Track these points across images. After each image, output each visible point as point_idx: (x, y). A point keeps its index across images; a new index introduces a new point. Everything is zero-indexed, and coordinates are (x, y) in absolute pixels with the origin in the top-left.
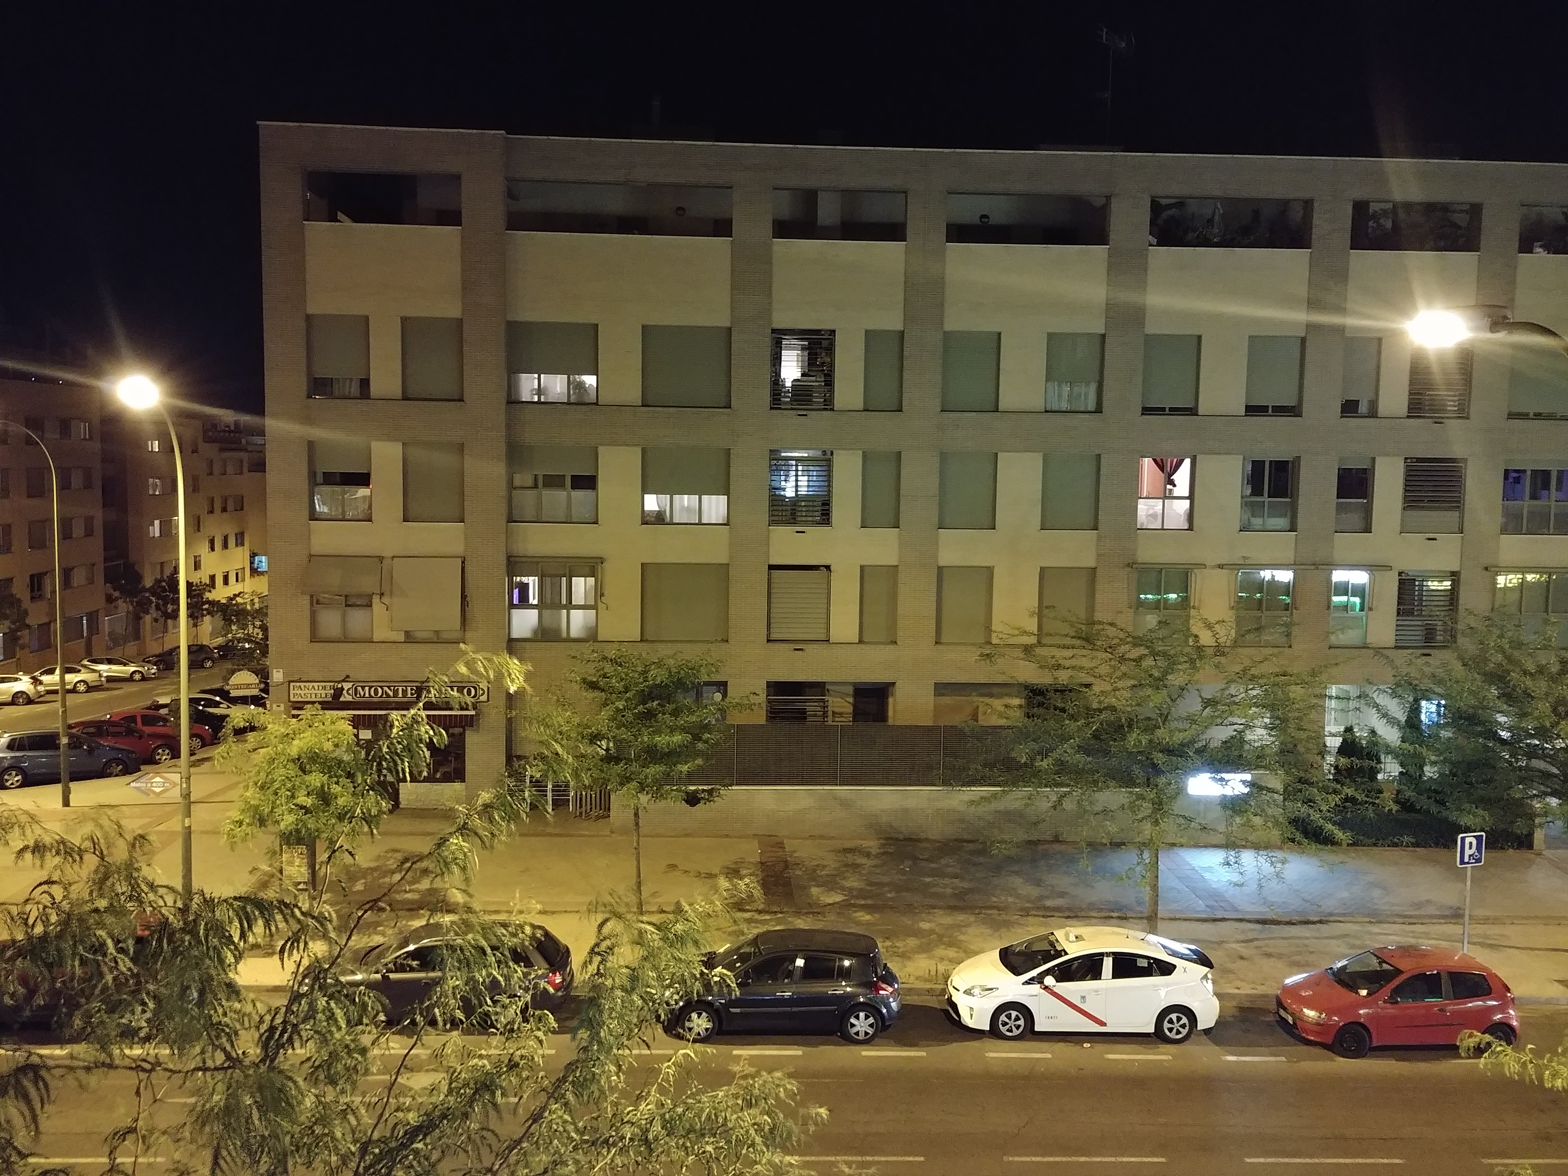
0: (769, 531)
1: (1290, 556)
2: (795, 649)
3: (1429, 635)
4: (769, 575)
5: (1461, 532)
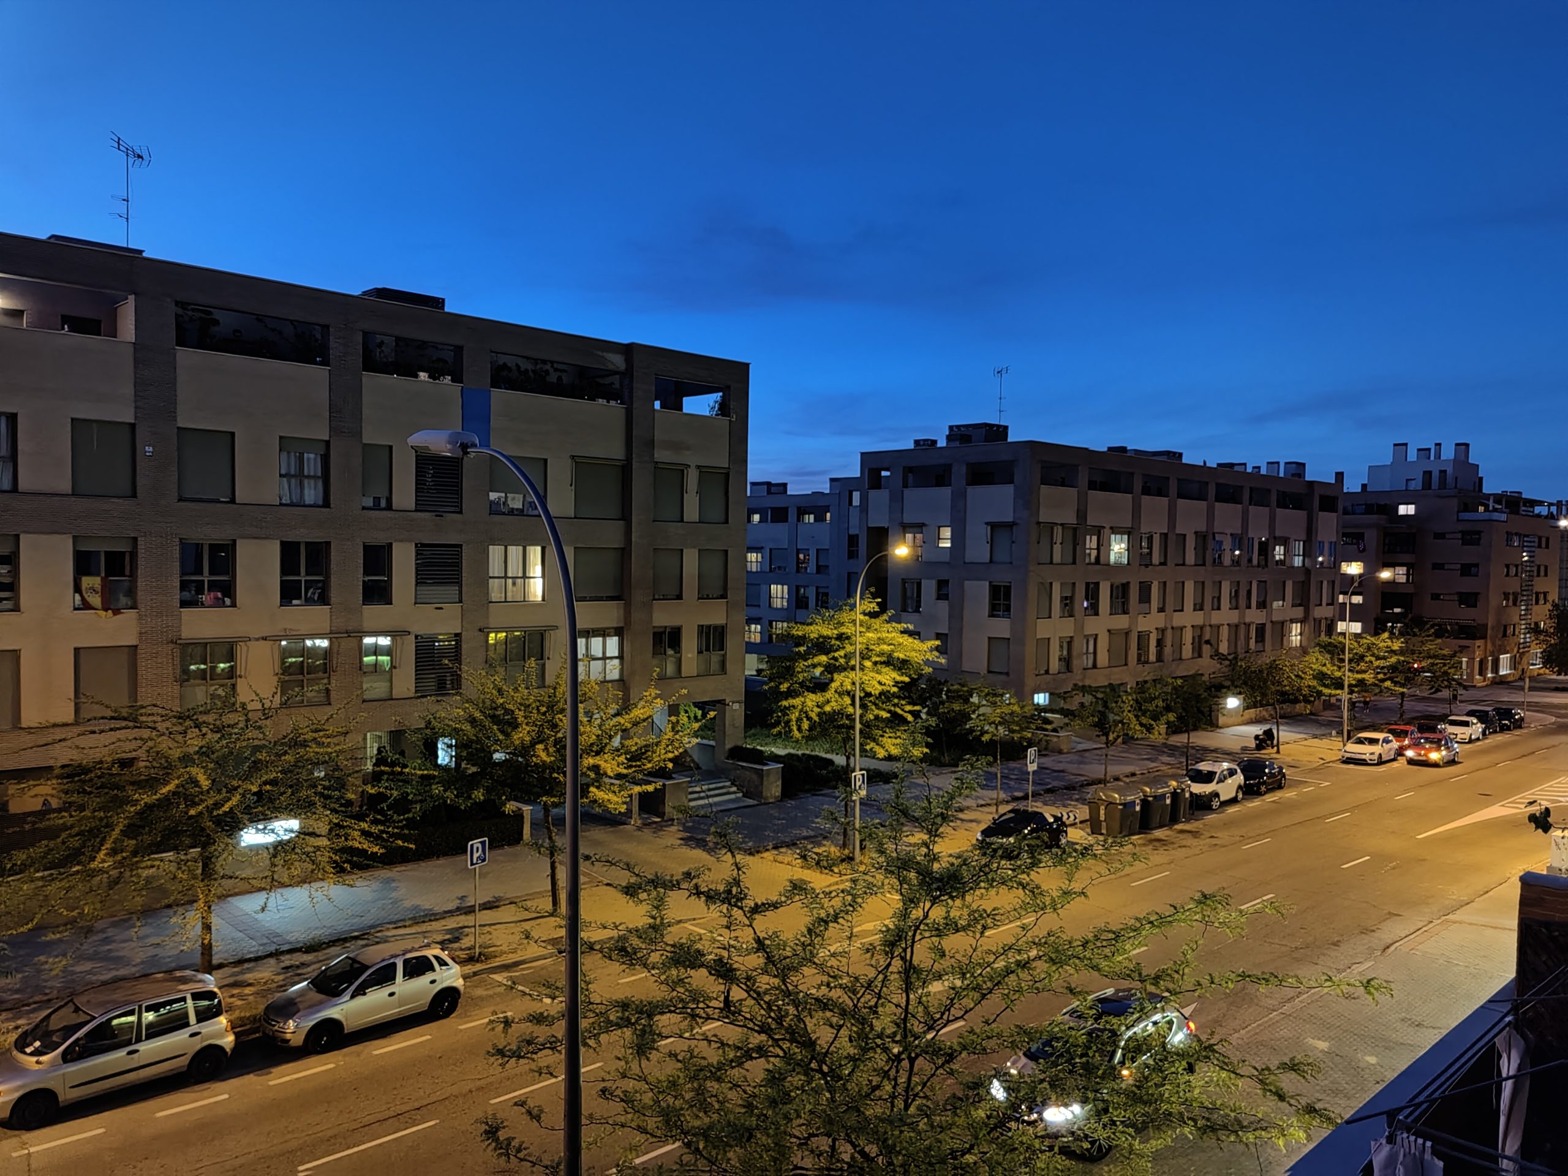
1: (326, 627)
3: (441, 686)
5: (461, 602)
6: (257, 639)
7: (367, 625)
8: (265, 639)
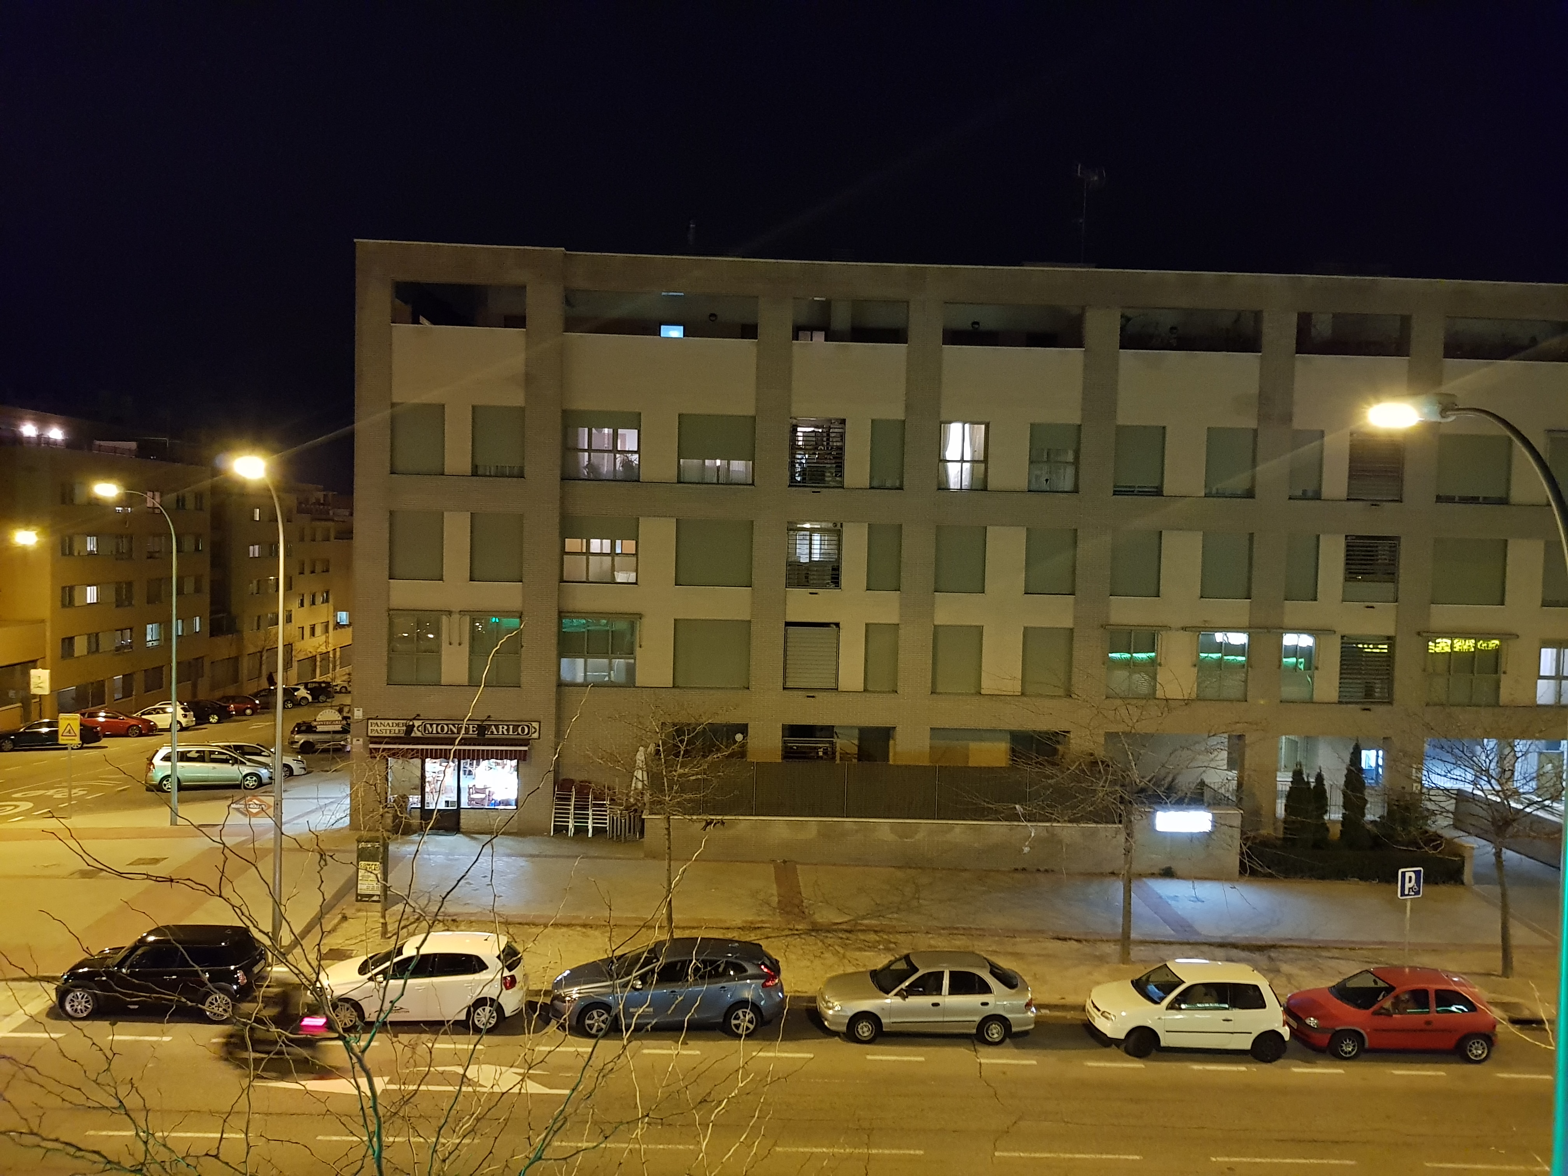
0: (786, 592)
1: (1245, 621)
2: (808, 697)
3: (1369, 693)
4: (786, 631)
5: (1396, 601)
6: (1177, 630)
7: (1287, 621)
8: (1184, 629)
